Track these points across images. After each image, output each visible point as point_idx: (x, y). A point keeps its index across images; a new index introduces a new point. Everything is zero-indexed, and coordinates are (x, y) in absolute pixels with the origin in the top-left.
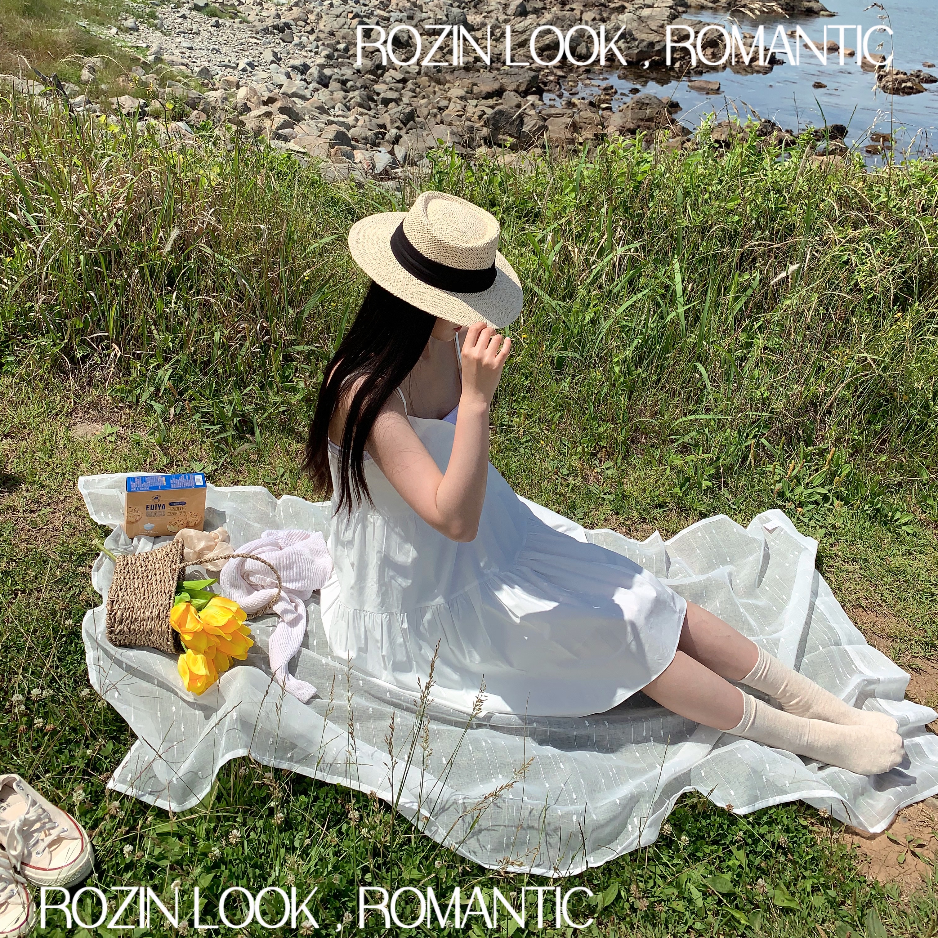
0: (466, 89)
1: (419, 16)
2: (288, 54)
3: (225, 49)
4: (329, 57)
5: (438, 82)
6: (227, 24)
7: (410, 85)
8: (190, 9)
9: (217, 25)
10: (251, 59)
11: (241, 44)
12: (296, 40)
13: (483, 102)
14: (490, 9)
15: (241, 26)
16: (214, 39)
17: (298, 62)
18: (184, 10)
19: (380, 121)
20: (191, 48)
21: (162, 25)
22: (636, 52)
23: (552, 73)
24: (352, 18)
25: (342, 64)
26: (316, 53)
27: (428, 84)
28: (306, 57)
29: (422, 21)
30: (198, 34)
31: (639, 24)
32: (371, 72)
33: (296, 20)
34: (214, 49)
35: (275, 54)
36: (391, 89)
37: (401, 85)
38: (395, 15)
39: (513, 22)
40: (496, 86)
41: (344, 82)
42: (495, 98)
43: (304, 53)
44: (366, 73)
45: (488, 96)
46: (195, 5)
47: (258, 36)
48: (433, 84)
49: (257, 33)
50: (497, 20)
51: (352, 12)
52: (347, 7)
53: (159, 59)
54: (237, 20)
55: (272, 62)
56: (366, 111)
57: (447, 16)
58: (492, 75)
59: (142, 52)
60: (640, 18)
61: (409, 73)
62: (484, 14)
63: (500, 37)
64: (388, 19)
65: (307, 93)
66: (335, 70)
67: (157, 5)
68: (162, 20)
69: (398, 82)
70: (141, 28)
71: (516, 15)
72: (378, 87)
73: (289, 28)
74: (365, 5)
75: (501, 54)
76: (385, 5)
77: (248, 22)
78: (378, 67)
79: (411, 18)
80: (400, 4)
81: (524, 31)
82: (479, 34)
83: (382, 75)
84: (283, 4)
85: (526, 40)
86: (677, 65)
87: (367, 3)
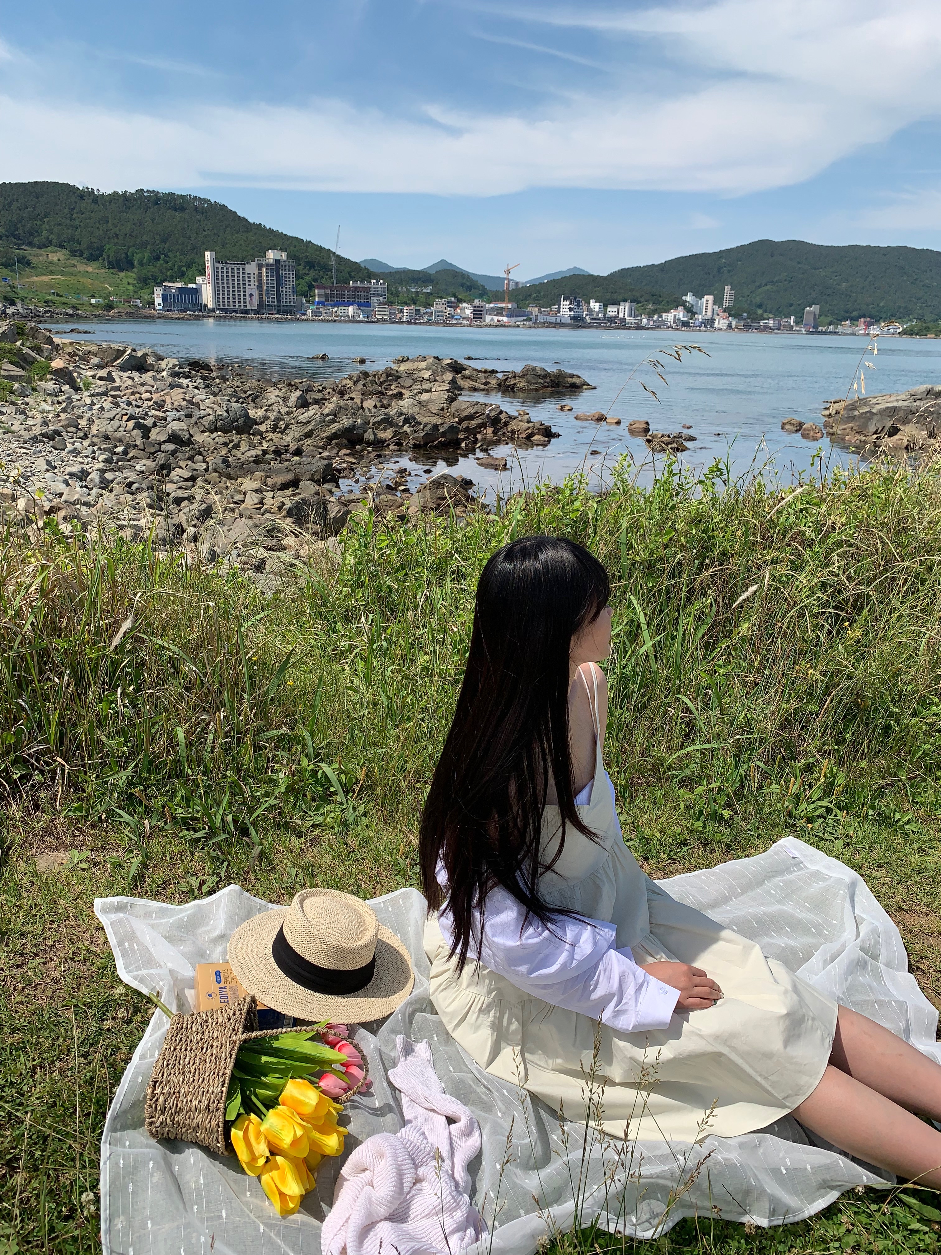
0: (259, 482)
1: (197, 413)
2: (63, 461)
4: (108, 461)
5: (229, 477)
7: (199, 482)
10: (22, 470)
11: (9, 455)
12: (70, 447)
13: (280, 493)
14: (270, 402)
15: (6, 436)
17: (75, 469)
22: (422, 435)
23: (344, 460)
24: (128, 420)
25: (124, 467)
26: (93, 458)
27: (218, 480)
28: (83, 463)
29: (201, 418)
31: (420, 409)
32: (155, 473)
33: (65, 427)
35: (49, 463)
36: (181, 488)
38: (171, 415)
39: (295, 414)
40: (290, 477)
42: (292, 489)
43: (80, 460)
44: (151, 474)
45: (284, 487)
47: (26, 446)
48: (224, 479)
49: (25, 442)
50: (279, 412)
51: (126, 414)
52: (119, 409)
55: (47, 470)
57: (227, 411)
58: (284, 466)
60: (420, 402)
61: (196, 470)
62: (265, 408)
63: (285, 429)
64: (165, 419)
65: (91, 499)
66: (117, 473)
69: (187, 480)
71: (298, 407)
72: (166, 487)
73: (60, 435)
74: (139, 407)
75: (288, 446)
76: (159, 405)
77: (12, 432)
78: (162, 467)
79: (189, 416)
80: (176, 403)
81: (308, 422)
82: (263, 428)
83: (168, 475)
84: (49, 412)
85: (312, 431)
86: (463, 445)
87: (140, 404)
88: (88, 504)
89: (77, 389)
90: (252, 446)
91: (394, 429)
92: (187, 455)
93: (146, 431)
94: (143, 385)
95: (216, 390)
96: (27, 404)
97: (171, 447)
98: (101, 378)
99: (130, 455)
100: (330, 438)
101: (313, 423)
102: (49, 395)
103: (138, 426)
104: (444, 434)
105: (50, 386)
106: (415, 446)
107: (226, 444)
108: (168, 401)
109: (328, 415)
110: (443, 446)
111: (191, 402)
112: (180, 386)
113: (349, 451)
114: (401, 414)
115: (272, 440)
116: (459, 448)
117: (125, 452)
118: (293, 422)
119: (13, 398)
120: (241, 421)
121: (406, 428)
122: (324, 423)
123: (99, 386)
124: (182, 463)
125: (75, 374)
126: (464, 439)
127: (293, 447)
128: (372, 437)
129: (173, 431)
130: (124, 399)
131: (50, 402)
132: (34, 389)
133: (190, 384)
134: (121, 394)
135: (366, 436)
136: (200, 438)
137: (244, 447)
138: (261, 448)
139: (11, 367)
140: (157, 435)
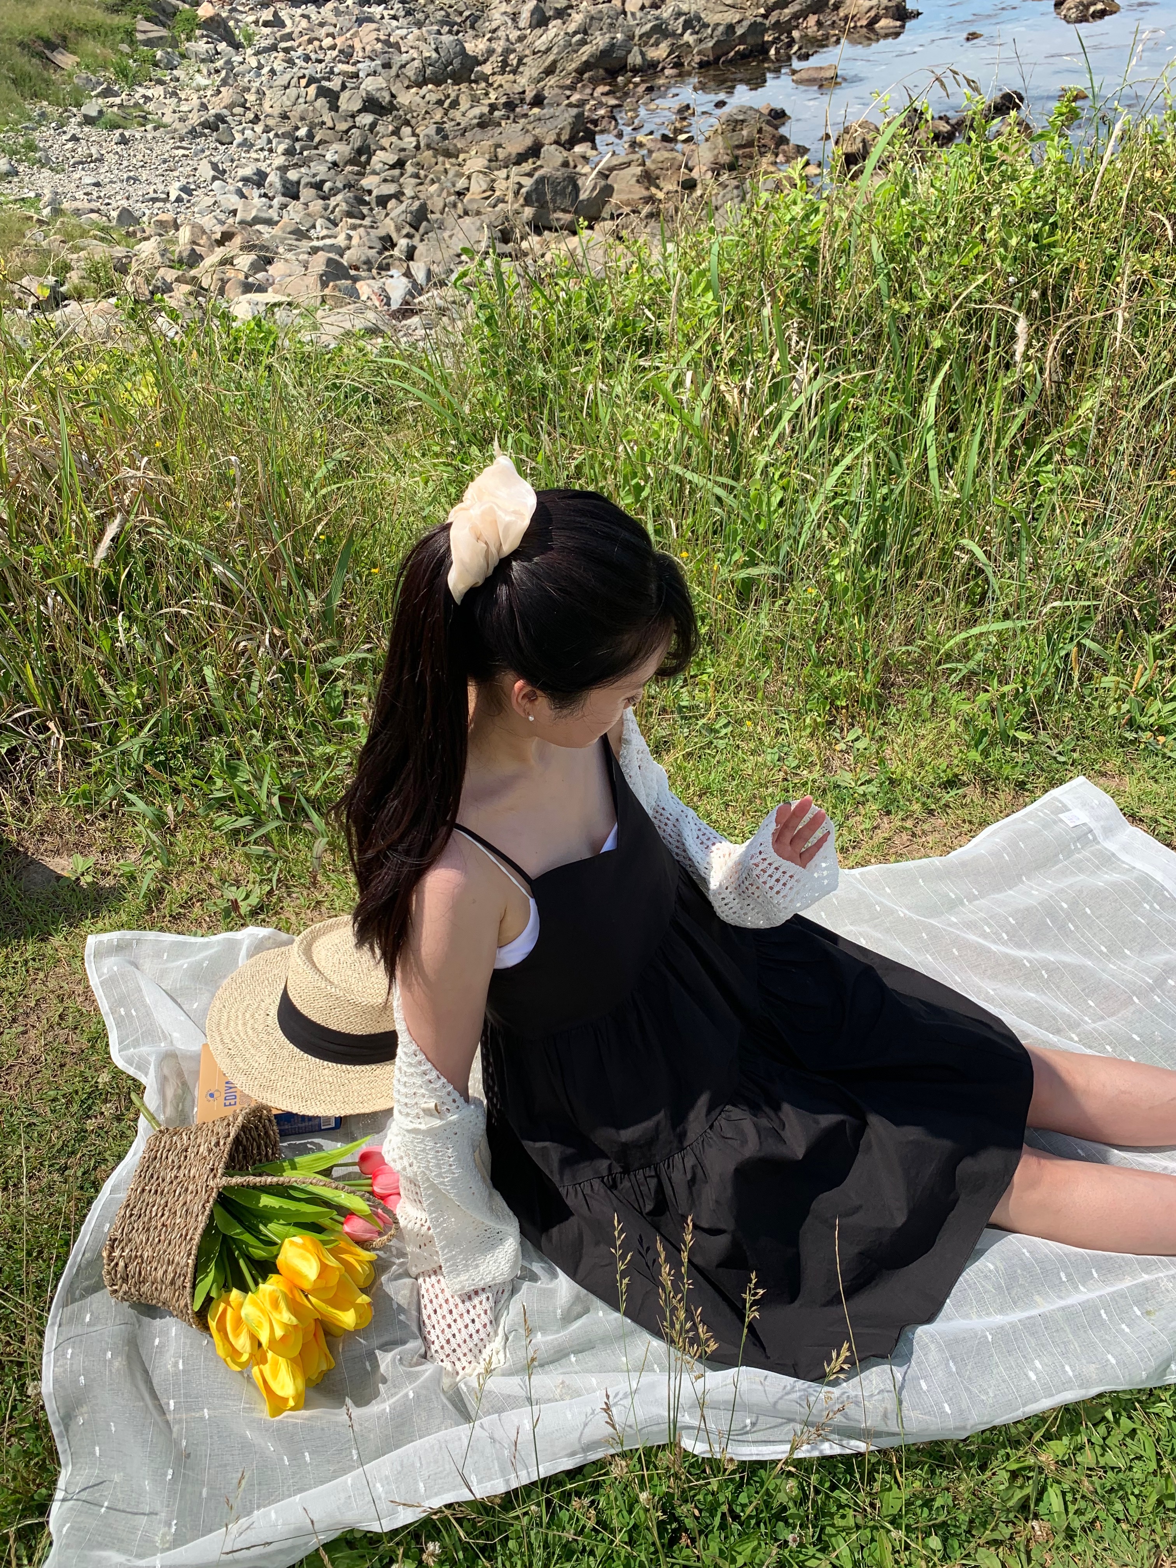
0: (487, 156)
1: (399, 59)
2: (232, 161)
3: (144, 175)
4: (289, 152)
5: (448, 154)
6: (138, 136)
7: (409, 168)
8: (80, 124)
9: (124, 141)
10: (184, 181)
11: (165, 162)
12: (239, 139)
13: (515, 169)
14: (494, 25)
15: (157, 134)
16: (125, 163)
17: (248, 171)
18: (72, 129)
19: (382, 232)
20: (97, 184)
21: (48, 158)
22: (711, 44)
23: (601, 104)
24: (307, 86)
25: (310, 159)
26: (271, 151)
27: (434, 160)
28: (257, 160)
29: (403, 66)
30: (101, 160)
32: (351, 162)
33: (230, 107)
34: (129, 178)
35: (214, 166)
36: (385, 181)
37: (397, 172)
38: (364, 67)
39: (530, 39)
40: (528, 141)
41: (318, 186)
42: (530, 161)
43: (254, 155)
44: (346, 164)
45: (521, 159)
46: (85, 116)
47: (184, 144)
48: (441, 159)
49: (182, 139)
50: (508, 40)
51: (304, 77)
52: (295, 69)
53: (57, 212)
54: (149, 127)
55: (214, 178)
56: (358, 222)
57: (436, 50)
58: (520, 126)
59: (32, 205)
61: (404, 150)
62: (488, 36)
63: (518, 67)
64: (356, 75)
65: (273, 214)
66: (303, 170)
67: (34, 129)
68: (45, 150)
69: (393, 167)
70: (21, 169)
71: (532, 27)
72: (366, 182)
73: (224, 122)
74: (320, 61)
75: (524, 92)
76: (347, 55)
77: (165, 126)
78: (360, 151)
79: (387, 66)
80: (368, 48)
81: (549, 49)
82: (487, 69)
83: (368, 162)
84: (206, 88)
85: (555, 62)
86: (772, 52)
87: (321, 57)
88: (269, 222)
89: (237, 46)
90: (475, 100)
91: (669, 41)
92: (391, 128)
93: (332, 98)
94: (322, 25)
95: (420, 16)
96: (178, 80)
97: (366, 119)
98: (266, 24)
99: (317, 139)
100: (580, 71)
101: (555, 50)
102: (203, 61)
103: (323, 92)
104: (742, 39)
105: (201, 46)
106: (702, 65)
107: (440, 103)
108: (358, 46)
109: (575, 33)
110: (743, 57)
111: (387, 43)
112: (370, 20)
113: (607, 88)
114: (679, 14)
115: (501, 86)
116: (767, 59)
117: (310, 136)
118: (527, 52)
119: (158, 73)
120: (457, 62)
121: (688, 37)
122: (572, 48)
123: (264, 36)
124: (385, 142)
125: (231, 23)
126: (773, 42)
127: (529, 95)
128: (639, 60)
129: (368, 93)
130: (300, 51)
131: (205, 71)
132: (183, 56)
133: (385, 13)
134: (295, 44)
135: (630, 60)
136: (405, 98)
137: (464, 103)
138: (487, 102)
139: (148, 26)
140: (349, 102)
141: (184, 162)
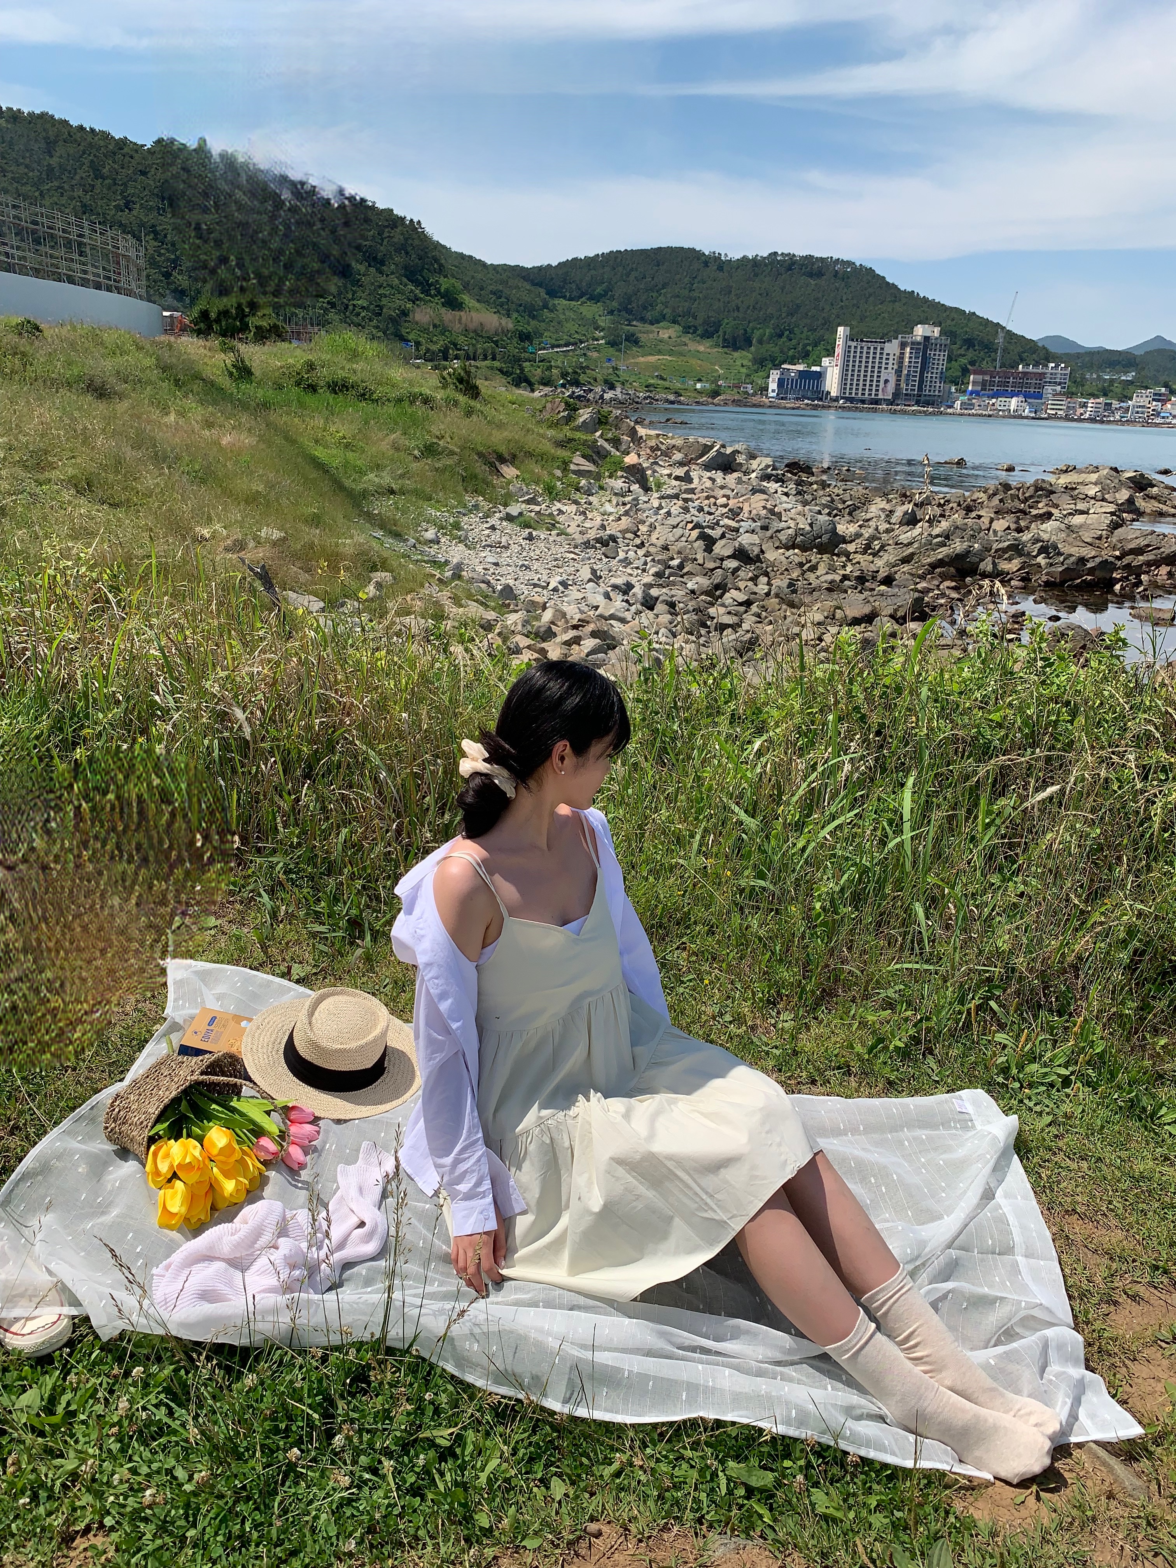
0: (826, 614)
1: (776, 525)
2: (610, 571)
3: (536, 565)
4: (659, 575)
5: (792, 605)
6: (542, 537)
7: (754, 608)
8: (501, 519)
9: (530, 538)
10: (565, 577)
11: (556, 560)
12: (622, 555)
14: (869, 516)
15: (559, 539)
16: (525, 554)
17: (619, 581)
18: (494, 521)
20: (496, 564)
21: (466, 538)
22: (1060, 569)
23: (943, 595)
24: (692, 529)
25: (674, 584)
26: (644, 570)
27: (778, 607)
28: (631, 575)
29: (779, 531)
30: (506, 548)
31: (1068, 536)
32: (707, 593)
33: (624, 532)
34: (523, 565)
35: (593, 572)
36: (730, 613)
37: (742, 609)
38: (745, 525)
39: (897, 532)
40: (867, 610)
41: (673, 605)
42: (863, 625)
43: (629, 571)
44: (702, 594)
45: (856, 622)
46: (507, 514)
47: (576, 551)
48: (784, 607)
49: (576, 547)
50: (877, 529)
51: (692, 522)
52: (688, 516)
53: (457, 576)
54: (554, 532)
55: (590, 580)
56: (694, 639)
57: (811, 525)
58: (863, 596)
59: (439, 567)
60: (1069, 527)
61: (756, 593)
62: (861, 523)
63: (879, 551)
64: (737, 530)
65: (628, 615)
66: (664, 590)
67: (464, 515)
68: (467, 531)
69: (741, 604)
70: (443, 540)
71: (901, 524)
72: (713, 611)
73: (615, 541)
74: (710, 514)
75: (878, 572)
76: (735, 514)
77: (567, 535)
78: (717, 587)
79: (765, 528)
80: (754, 512)
81: (910, 544)
82: (851, 548)
83: (721, 597)
84: (610, 514)
85: (913, 554)
86: (1117, 587)
87: (713, 511)
88: (623, 621)
89: (647, 489)
90: (832, 569)
91: (1023, 559)
92: (750, 575)
93: (709, 543)
94: (722, 487)
95: (808, 497)
96: (590, 504)
97: (733, 564)
98: (677, 478)
99: (685, 571)
100: (933, 566)
101: (916, 545)
102: (616, 494)
103: (703, 537)
104: (1091, 571)
105: (618, 484)
106: (1047, 584)
107: (801, 565)
108: (746, 508)
109: (937, 536)
110: (1087, 587)
111: (772, 512)
112: (763, 492)
113: (954, 584)
114: (1038, 540)
115: (859, 563)
116: (1111, 591)
117: (681, 566)
118: (891, 542)
119: (577, 496)
120: (825, 538)
121: (1041, 560)
122: (930, 545)
123: (672, 486)
124: (741, 585)
125: (649, 472)
126: (1119, 580)
127: (881, 575)
128: (990, 568)
129: (740, 544)
130: (697, 503)
131: (614, 502)
132: (601, 488)
133: (779, 490)
134: (694, 497)
135: (982, 566)
136: (771, 555)
137: (822, 569)
138: (843, 572)
139: (582, 461)
140: (722, 548)
141: (571, 563)
